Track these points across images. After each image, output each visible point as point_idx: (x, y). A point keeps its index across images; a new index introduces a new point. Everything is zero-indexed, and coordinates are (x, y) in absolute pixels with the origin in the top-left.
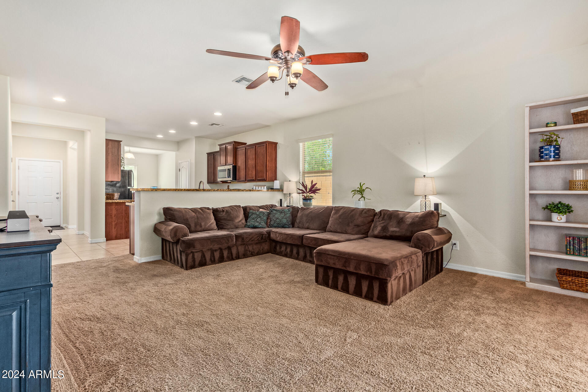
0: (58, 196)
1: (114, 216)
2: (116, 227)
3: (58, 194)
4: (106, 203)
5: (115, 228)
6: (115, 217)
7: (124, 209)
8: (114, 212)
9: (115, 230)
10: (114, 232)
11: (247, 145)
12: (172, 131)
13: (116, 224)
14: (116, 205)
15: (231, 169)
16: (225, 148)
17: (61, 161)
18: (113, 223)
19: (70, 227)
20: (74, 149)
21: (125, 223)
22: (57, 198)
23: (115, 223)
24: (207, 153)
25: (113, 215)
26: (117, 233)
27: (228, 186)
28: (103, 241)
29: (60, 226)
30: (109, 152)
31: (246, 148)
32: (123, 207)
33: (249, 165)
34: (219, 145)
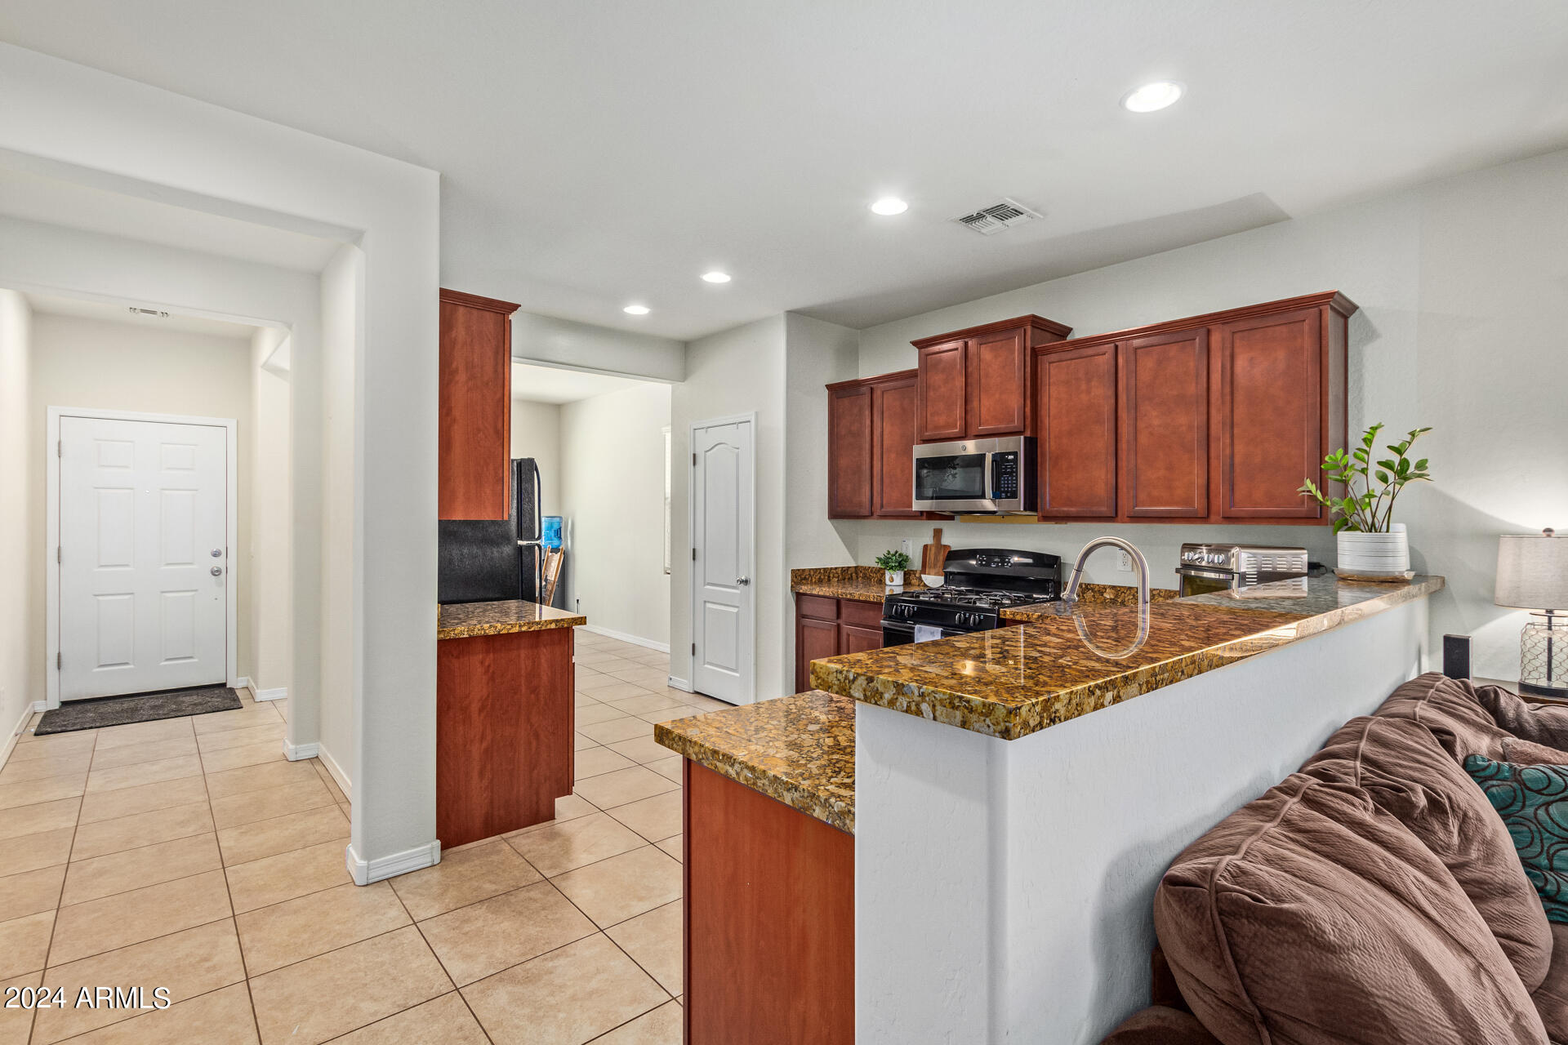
0: (219, 563)
1: (481, 711)
2: (489, 767)
3: (216, 554)
4: (439, 641)
5: (481, 774)
6: (483, 715)
7: (523, 666)
8: (477, 688)
9: (485, 782)
10: (477, 799)
11: (1069, 338)
12: (716, 277)
13: (487, 752)
14: (488, 652)
15: (1015, 454)
16: (958, 354)
17: (232, 425)
18: (476, 751)
19: (261, 694)
20: (277, 371)
21: (530, 743)
22: (216, 573)
23: (484, 745)
24: (828, 387)
25: (475, 707)
26: (492, 802)
27: (938, 533)
28: (426, 861)
29: (224, 685)
30: (454, 366)
31: (1116, 347)
32: (519, 656)
33: (1151, 434)
34: (915, 343)
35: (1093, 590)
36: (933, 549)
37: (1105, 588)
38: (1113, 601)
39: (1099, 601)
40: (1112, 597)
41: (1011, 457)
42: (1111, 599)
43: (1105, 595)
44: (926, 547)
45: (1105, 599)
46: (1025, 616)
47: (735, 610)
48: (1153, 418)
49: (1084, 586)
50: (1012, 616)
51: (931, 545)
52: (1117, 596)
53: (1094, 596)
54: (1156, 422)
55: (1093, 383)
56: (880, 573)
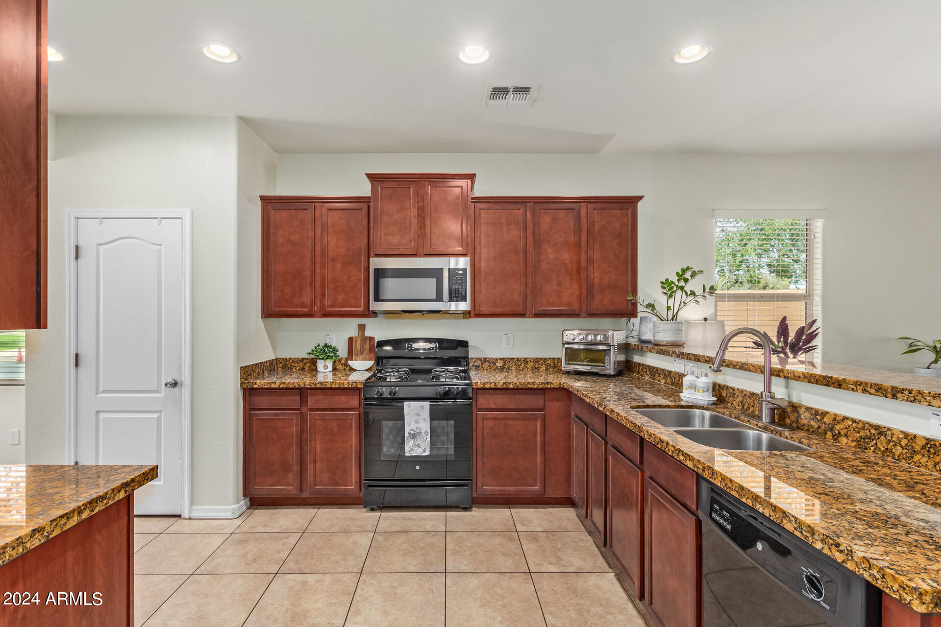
15: (464, 270)
24: (262, 198)
31: (527, 206)
33: (549, 263)
34: (369, 176)
35: (489, 362)
36: (359, 341)
37: (497, 360)
38: (502, 368)
39: (493, 369)
40: (502, 365)
41: (461, 272)
42: (501, 366)
43: (497, 364)
44: (351, 340)
45: (497, 367)
46: (493, 384)
47: (156, 415)
48: (550, 253)
49: (482, 360)
50: (482, 386)
51: (356, 337)
52: (504, 364)
53: (489, 366)
54: (551, 256)
55: (511, 227)
56: (314, 362)
